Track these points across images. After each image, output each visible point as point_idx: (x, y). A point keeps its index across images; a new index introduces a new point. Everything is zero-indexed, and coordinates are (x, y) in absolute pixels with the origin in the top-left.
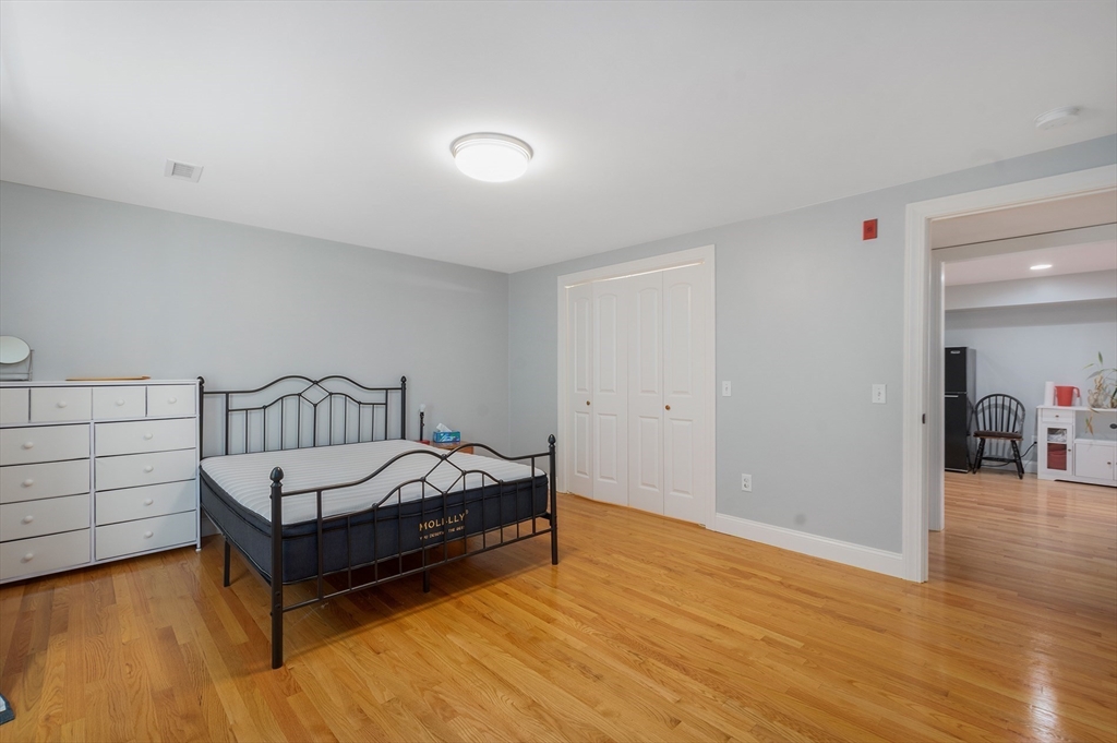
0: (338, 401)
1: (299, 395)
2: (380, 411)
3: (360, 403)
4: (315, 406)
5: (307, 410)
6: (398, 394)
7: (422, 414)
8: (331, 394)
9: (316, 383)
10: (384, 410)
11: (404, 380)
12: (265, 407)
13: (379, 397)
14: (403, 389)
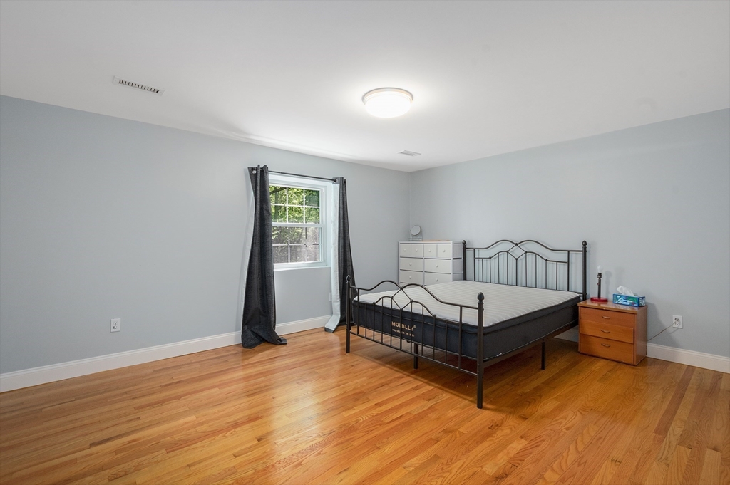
0: (531, 258)
1: (508, 252)
2: (563, 268)
3: (546, 260)
4: (517, 259)
5: (512, 262)
6: (580, 255)
7: (600, 275)
8: (526, 252)
9: (517, 244)
10: (567, 266)
11: (585, 244)
12: (490, 258)
13: (563, 257)
14: (585, 251)
